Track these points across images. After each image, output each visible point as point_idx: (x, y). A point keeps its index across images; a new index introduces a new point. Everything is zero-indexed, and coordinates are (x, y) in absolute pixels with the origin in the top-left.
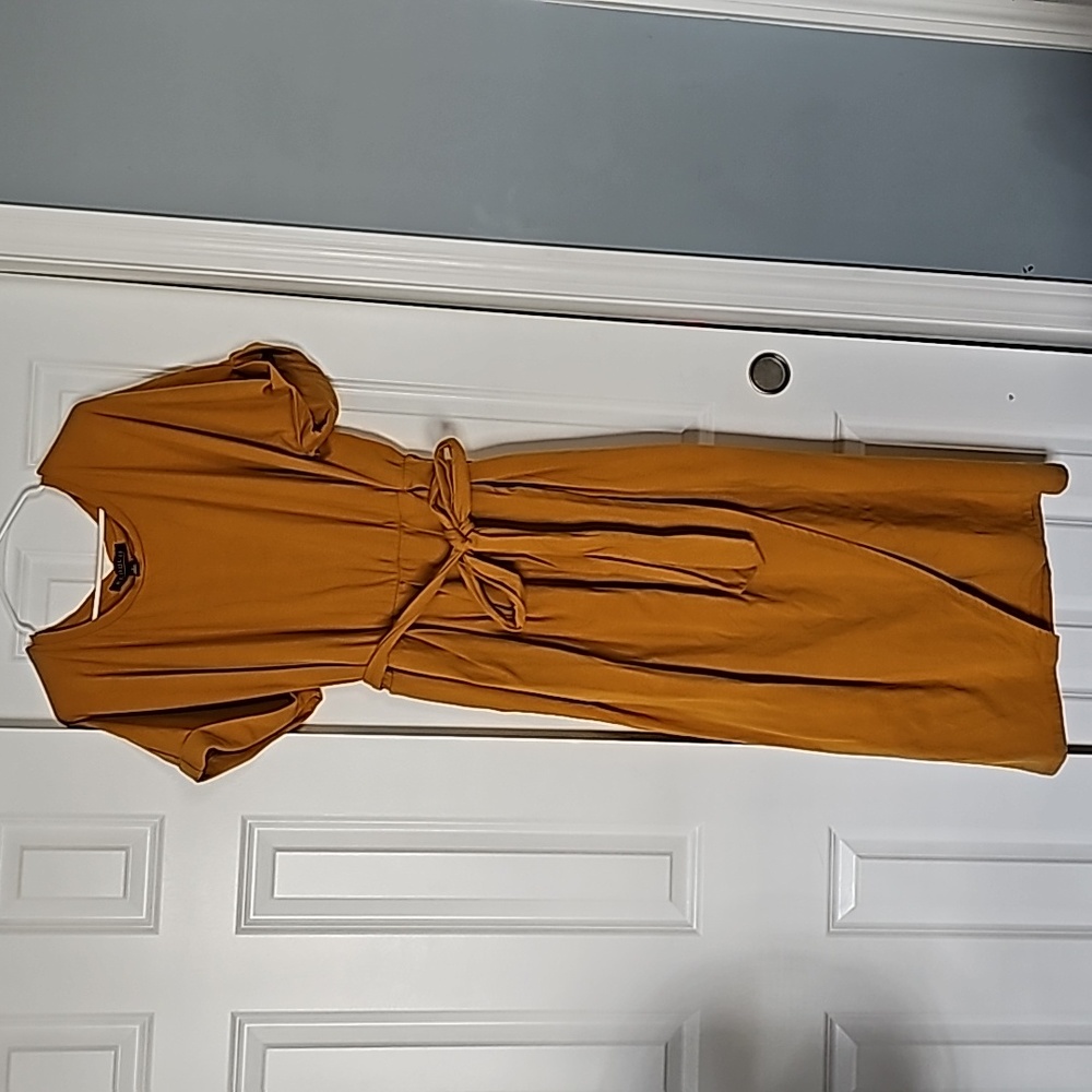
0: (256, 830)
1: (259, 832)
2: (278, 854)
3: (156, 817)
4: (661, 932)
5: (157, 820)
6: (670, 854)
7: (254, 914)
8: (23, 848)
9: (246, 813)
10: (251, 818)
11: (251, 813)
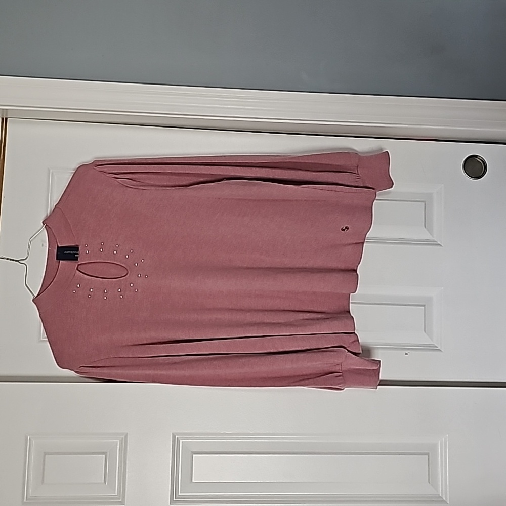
0: (181, 441)
1: (182, 442)
2: (194, 455)
3: (122, 434)
4: (424, 501)
5: (123, 436)
6: (428, 454)
7: (181, 493)
8: (45, 454)
9: (175, 431)
10: (178, 434)
11: (178, 431)
